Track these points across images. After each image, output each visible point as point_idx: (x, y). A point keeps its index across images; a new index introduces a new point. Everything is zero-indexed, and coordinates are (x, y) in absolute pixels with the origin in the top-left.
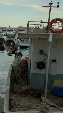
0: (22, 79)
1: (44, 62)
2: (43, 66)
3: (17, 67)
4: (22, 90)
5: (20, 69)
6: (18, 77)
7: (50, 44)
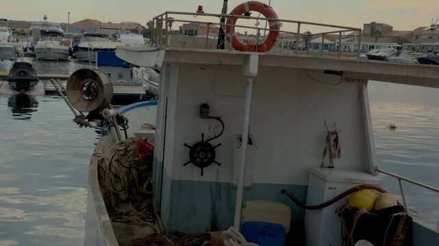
0: (133, 203)
1: (214, 143)
2: (209, 156)
3: (115, 164)
4: (137, 236)
5: (124, 170)
6: (117, 195)
7: (251, 81)
